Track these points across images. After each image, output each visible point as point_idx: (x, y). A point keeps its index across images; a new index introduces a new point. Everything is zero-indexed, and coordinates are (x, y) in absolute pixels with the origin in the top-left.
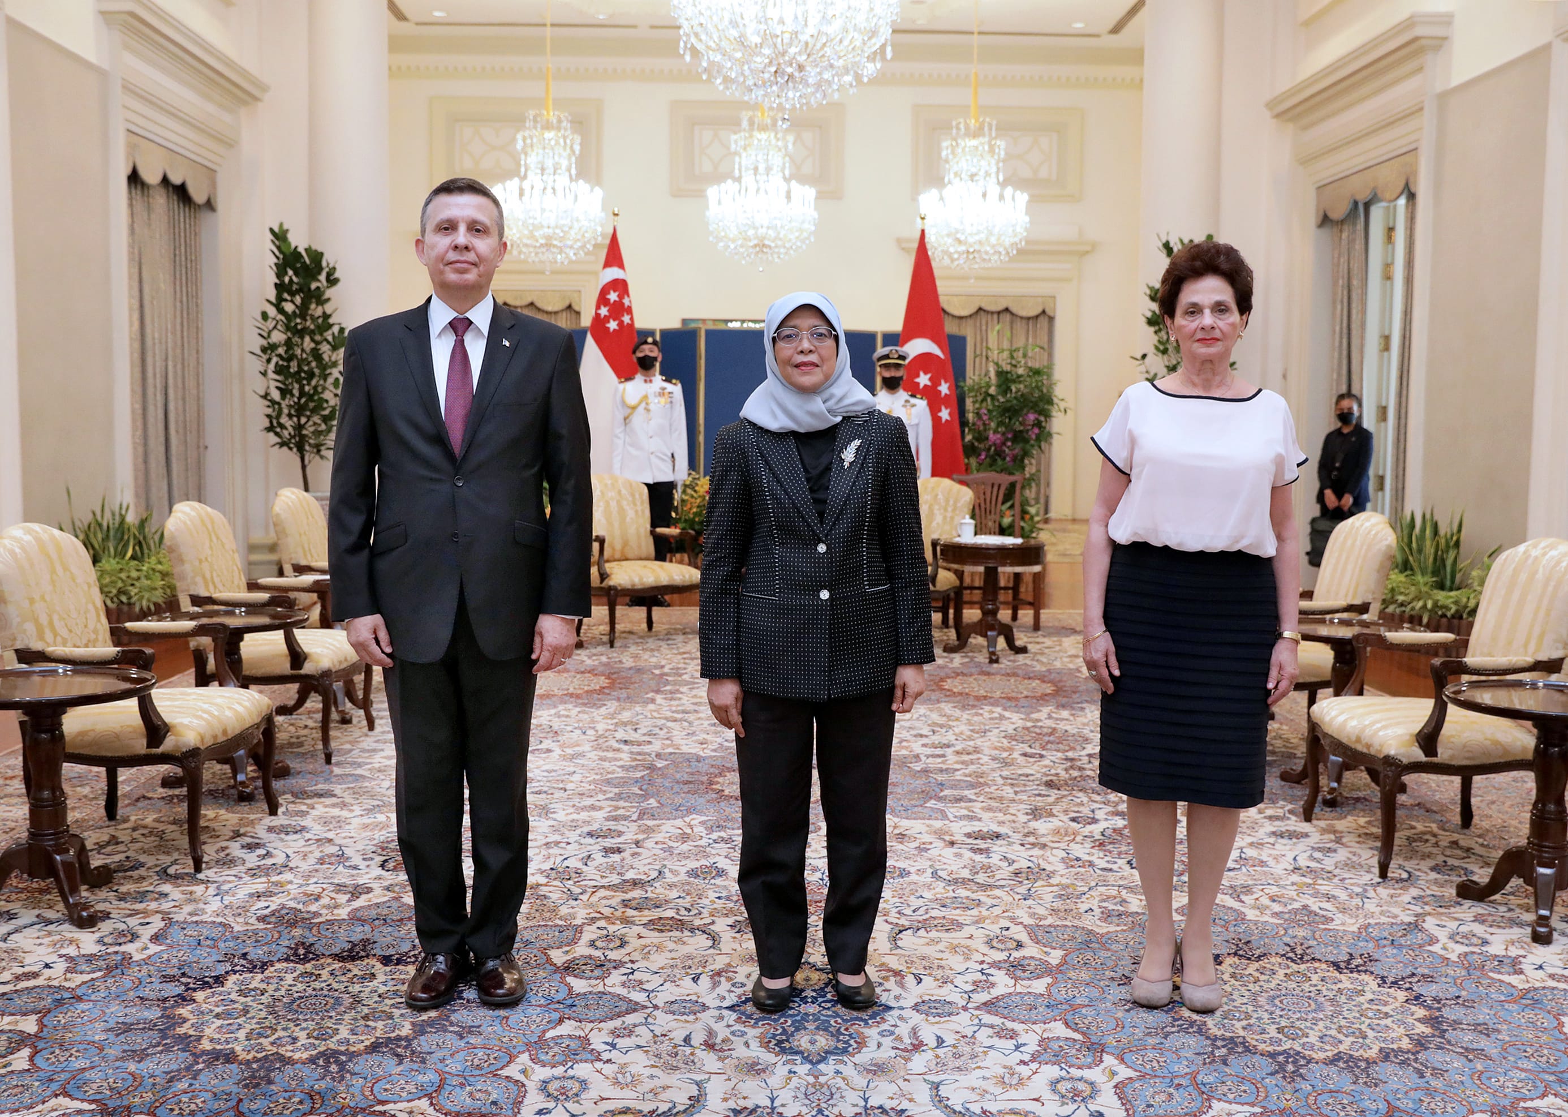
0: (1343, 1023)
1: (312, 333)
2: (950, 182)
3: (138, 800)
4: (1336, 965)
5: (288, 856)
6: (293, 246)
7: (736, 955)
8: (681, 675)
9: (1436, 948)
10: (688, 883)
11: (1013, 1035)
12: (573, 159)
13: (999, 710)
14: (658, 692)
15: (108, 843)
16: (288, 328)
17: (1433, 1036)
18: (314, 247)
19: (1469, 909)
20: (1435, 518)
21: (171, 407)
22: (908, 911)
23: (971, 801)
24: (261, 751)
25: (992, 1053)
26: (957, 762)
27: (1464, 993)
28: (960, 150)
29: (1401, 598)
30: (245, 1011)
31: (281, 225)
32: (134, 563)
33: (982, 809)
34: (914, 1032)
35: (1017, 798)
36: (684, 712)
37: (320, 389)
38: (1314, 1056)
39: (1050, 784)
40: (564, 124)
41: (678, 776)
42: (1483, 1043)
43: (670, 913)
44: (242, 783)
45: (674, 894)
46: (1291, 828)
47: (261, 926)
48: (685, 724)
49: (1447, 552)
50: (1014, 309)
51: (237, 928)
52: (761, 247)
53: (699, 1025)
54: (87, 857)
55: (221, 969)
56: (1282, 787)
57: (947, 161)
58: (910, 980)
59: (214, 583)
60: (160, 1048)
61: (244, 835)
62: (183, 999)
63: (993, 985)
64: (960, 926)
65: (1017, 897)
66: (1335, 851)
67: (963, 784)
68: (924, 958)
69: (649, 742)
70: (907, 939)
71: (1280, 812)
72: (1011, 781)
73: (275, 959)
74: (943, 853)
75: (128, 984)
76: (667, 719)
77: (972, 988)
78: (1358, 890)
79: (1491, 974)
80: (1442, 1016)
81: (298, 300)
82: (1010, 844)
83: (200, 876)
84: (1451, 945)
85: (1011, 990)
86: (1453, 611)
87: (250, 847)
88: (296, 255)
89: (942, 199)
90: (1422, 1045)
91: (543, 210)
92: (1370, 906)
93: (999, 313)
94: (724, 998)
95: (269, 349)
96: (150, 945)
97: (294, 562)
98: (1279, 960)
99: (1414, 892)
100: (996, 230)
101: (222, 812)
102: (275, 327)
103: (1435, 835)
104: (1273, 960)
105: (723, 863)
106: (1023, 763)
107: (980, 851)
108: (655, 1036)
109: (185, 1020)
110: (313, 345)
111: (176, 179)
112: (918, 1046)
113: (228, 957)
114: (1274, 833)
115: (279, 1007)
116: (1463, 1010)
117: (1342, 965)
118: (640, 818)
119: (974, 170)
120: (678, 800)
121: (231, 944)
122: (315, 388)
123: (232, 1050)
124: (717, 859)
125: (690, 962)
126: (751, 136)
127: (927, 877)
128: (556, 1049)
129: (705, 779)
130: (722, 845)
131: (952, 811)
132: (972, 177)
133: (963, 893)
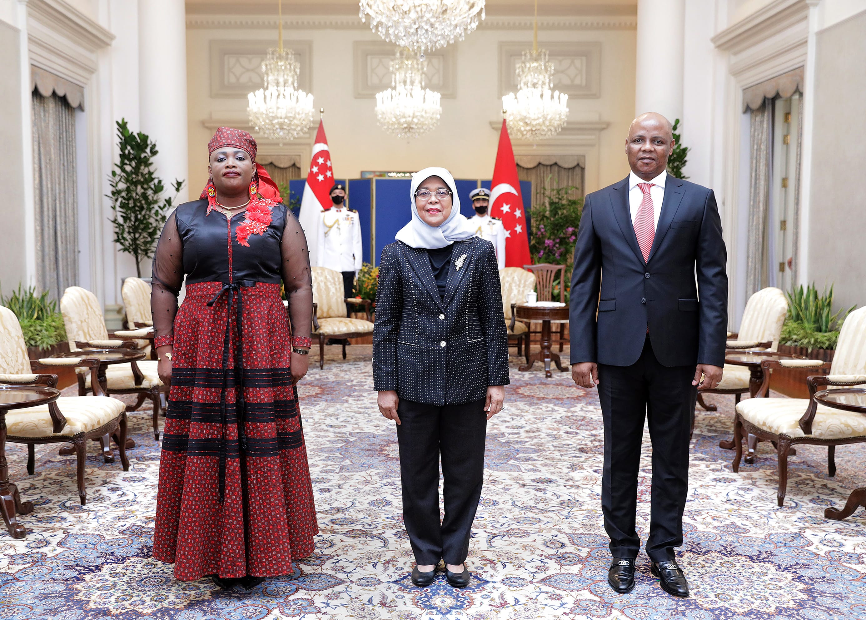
0: (754, 592)
1: (142, 183)
2: (521, 88)
3: (46, 463)
4: (751, 558)
5: (135, 495)
6: (130, 132)
7: (397, 551)
8: (363, 386)
9: (812, 548)
10: (369, 510)
11: (559, 598)
12: (296, 77)
13: (551, 405)
14: (350, 396)
15: (30, 488)
16: (127, 180)
17: (809, 600)
18: (143, 133)
19: (833, 525)
20: (816, 289)
21: (59, 228)
22: (498, 526)
23: (535, 460)
24: (118, 434)
25: (547, 607)
26: (527, 437)
27: (827, 575)
28: (527, 69)
29: (795, 337)
30: (114, 586)
31: (123, 119)
32: (38, 322)
33: (542, 465)
34: (502, 596)
35: (562, 458)
36: (365, 408)
37: (147, 217)
38: (737, 610)
39: (581, 450)
40: (290, 56)
41: (362, 446)
42: (838, 604)
43: (359, 527)
44: (107, 452)
45: (361, 516)
46: (726, 476)
47: (121, 536)
48: (366, 415)
49: (823, 309)
50: (560, 163)
51: (107, 537)
52: (409, 128)
53: (377, 592)
54: (19, 497)
55: (99, 562)
56: (721, 451)
57: (519, 75)
58: (499, 566)
59: (89, 335)
60: (66, 608)
61: (109, 483)
62: (78, 579)
63: (547, 569)
64: (529, 534)
65: (562, 517)
66: (752, 490)
67: (530, 450)
68: (507, 553)
69: (345, 426)
70: (497, 542)
71: (719, 467)
72: (558, 448)
73: (130, 555)
74: (518, 491)
75: (46, 571)
76: (355, 412)
77: (535, 570)
78: (765, 513)
79: (845, 564)
80: (814, 589)
81: (134, 164)
82: (558, 486)
83: (84, 507)
84: (821, 546)
85: (559, 572)
86: (827, 345)
87: (113, 490)
88: (132, 137)
89: (516, 98)
90: (802, 606)
91: (278, 108)
92: (772, 523)
93: (551, 166)
94: (391, 576)
95: (116, 193)
96: (57, 548)
97: (135, 321)
98: (717, 555)
99: (799, 515)
100: (549, 117)
101: (96, 469)
102: (120, 180)
103: (813, 481)
104: (713, 554)
105: (389, 498)
106: (566, 438)
107: (540, 490)
108: (352, 598)
109: (79, 591)
110: (142, 191)
111: (60, 93)
112: (504, 604)
113: (103, 555)
114: (715, 479)
115: (134, 583)
116: (827, 585)
117: (755, 558)
118: (340, 471)
119: (535, 81)
120: (363, 460)
121: (105, 547)
122: (144, 216)
123: (108, 609)
124: (386, 495)
125: (371, 555)
126: (402, 62)
127: (509, 505)
128: (295, 607)
129: (378, 448)
130: (389, 487)
131: (524, 466)
132: (534, 85)
133: (530, 514)
